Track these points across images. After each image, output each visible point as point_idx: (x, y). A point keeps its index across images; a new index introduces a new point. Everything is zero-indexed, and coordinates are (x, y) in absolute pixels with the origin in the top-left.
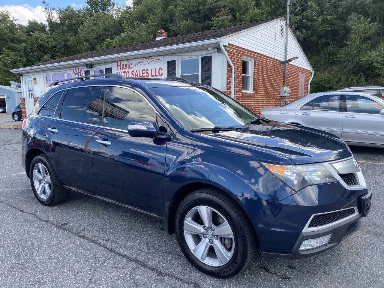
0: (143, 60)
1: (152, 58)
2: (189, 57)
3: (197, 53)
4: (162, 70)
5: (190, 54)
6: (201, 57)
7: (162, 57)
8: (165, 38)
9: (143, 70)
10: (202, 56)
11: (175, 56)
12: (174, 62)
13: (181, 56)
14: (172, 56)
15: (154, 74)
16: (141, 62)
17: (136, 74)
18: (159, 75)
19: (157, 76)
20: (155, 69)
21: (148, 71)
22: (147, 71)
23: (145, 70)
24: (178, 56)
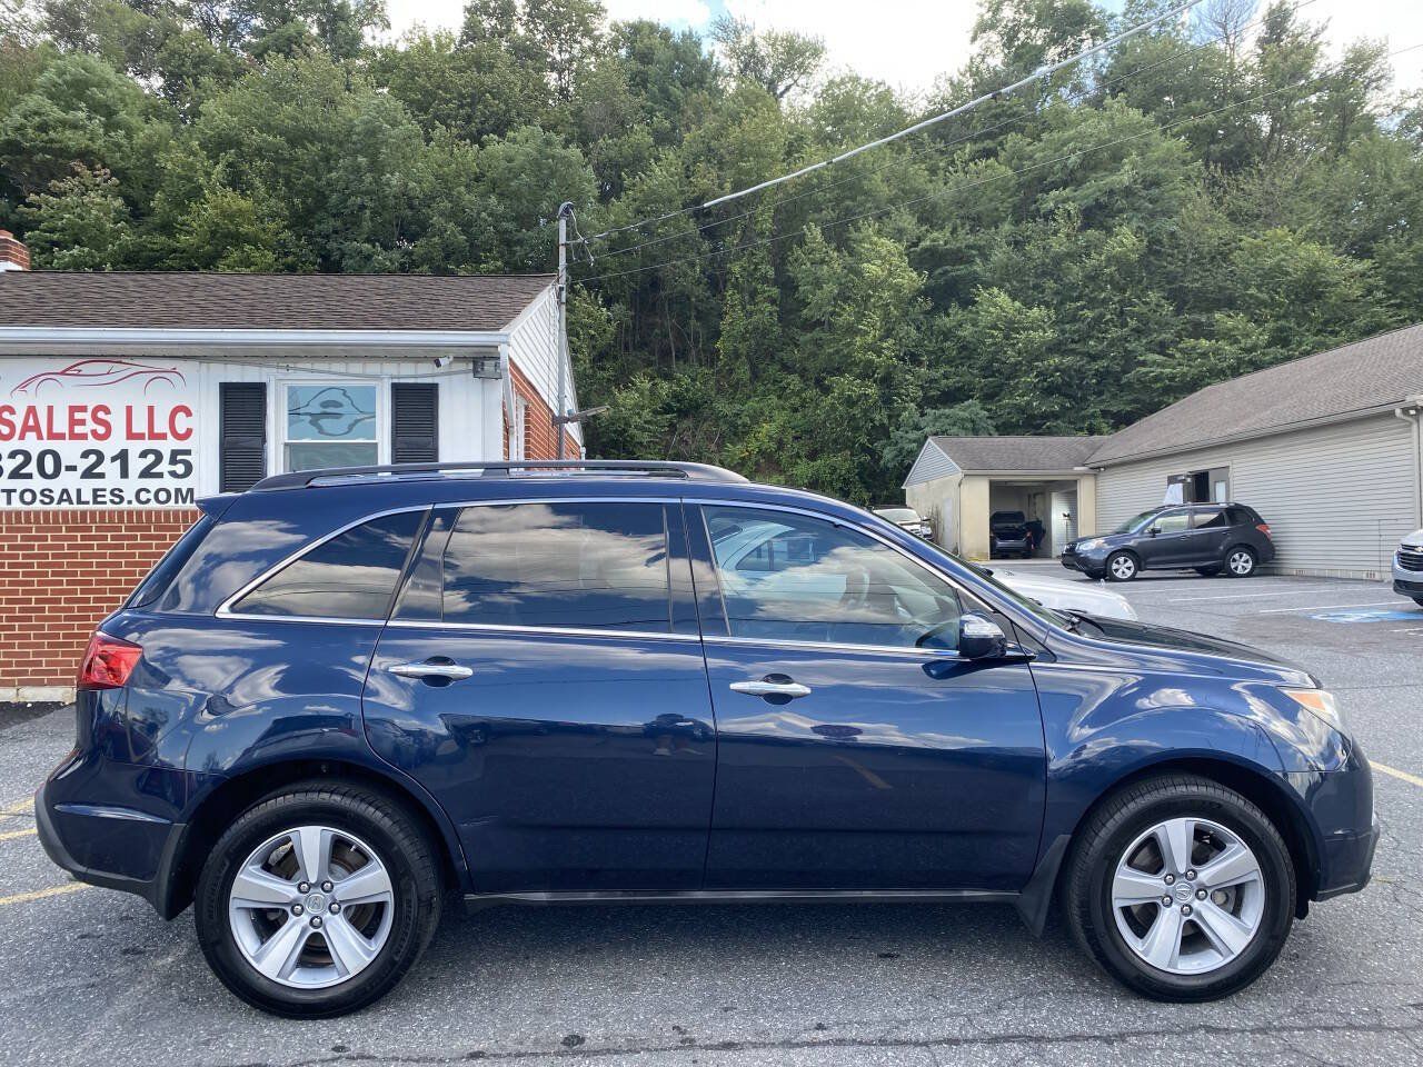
0: (80, 367)
1: (136, 361)
2: (334, 377)
3: (373, 368)
4: (188, 413)
5: (338, 367)
6: (393, 384)
7: (194, 364)
8: (20, 268)
9: (73, 409)
10: (396, 381)
11: (260, 365)
12: (259, 390)
13: (296, 369)
14: (243, 364)
15: (140, 426)
16: (63, 373)
17: (31, 422)
18: (169, 435)
19: (163, 436)
20: (151, 409)
21: (107, 411)
22: (101, 415)
23: (90, 409)
24: (278, 367)
